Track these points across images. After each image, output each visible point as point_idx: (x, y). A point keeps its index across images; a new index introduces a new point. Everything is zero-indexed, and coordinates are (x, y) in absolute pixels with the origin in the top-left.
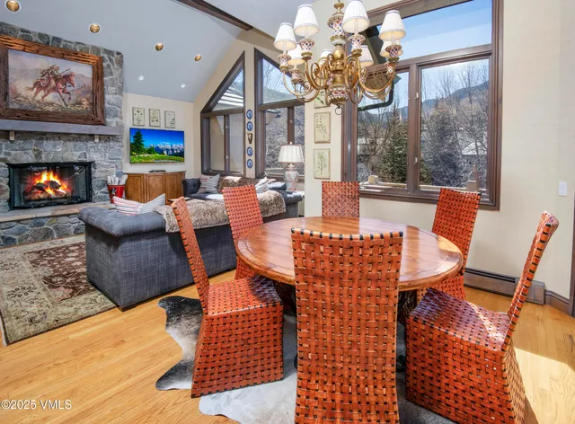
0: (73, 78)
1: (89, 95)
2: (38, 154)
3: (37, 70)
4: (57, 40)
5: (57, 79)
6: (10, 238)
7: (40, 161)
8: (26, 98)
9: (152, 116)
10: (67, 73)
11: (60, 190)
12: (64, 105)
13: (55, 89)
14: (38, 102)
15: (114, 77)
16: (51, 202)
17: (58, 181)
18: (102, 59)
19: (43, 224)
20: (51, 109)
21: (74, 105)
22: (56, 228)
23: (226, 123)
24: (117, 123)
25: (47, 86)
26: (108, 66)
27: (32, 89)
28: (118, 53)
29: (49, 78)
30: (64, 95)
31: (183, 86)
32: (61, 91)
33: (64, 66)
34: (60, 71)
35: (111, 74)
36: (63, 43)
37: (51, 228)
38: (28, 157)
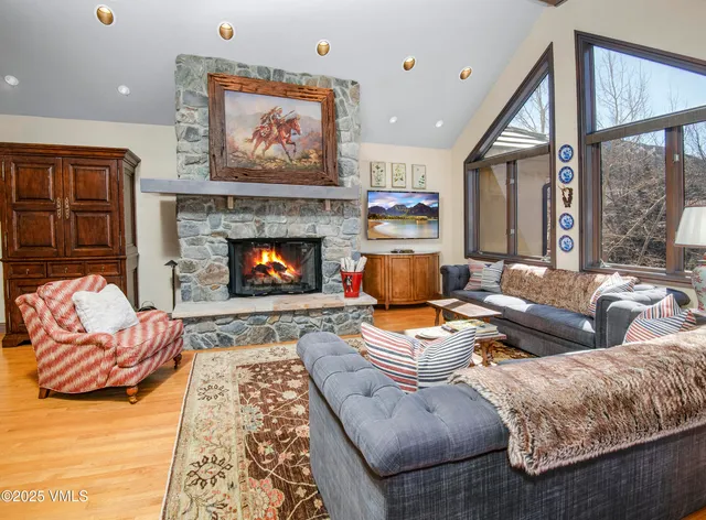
0: (299, 123)
1: (318, 145)
2: (261, 227)
3: (257, 114)
4: (280, 72)
5: (279, 126)
6: (226, 337)
7: (263, 236)
8: (245, 153)
9: (395, 172)
10: (291, 116)
11: (287, 273)
12: (288, 161)
13: (278, 139)
14: (258, 157)
15: (349, 117)
16: (275, 289)
17: (282, 263)
18: (333, 94)
19: (264, 323)
20: (272, 166)
21: (300, 160)
22: (279, 329)
23: (512, 174)
24: (353, 184)
25: (268, 136)
26: (342, 102)
27: (252, 141)
28: (353, 83)
29: (270, 125)
30: (287, 146)
31: (439, 125)
32: (284, 141)
33: (287, 107)
34: (282, 115)
35: (346, 114)
36: (286, 76)
37: (273, 327)
38: (247, 231)
